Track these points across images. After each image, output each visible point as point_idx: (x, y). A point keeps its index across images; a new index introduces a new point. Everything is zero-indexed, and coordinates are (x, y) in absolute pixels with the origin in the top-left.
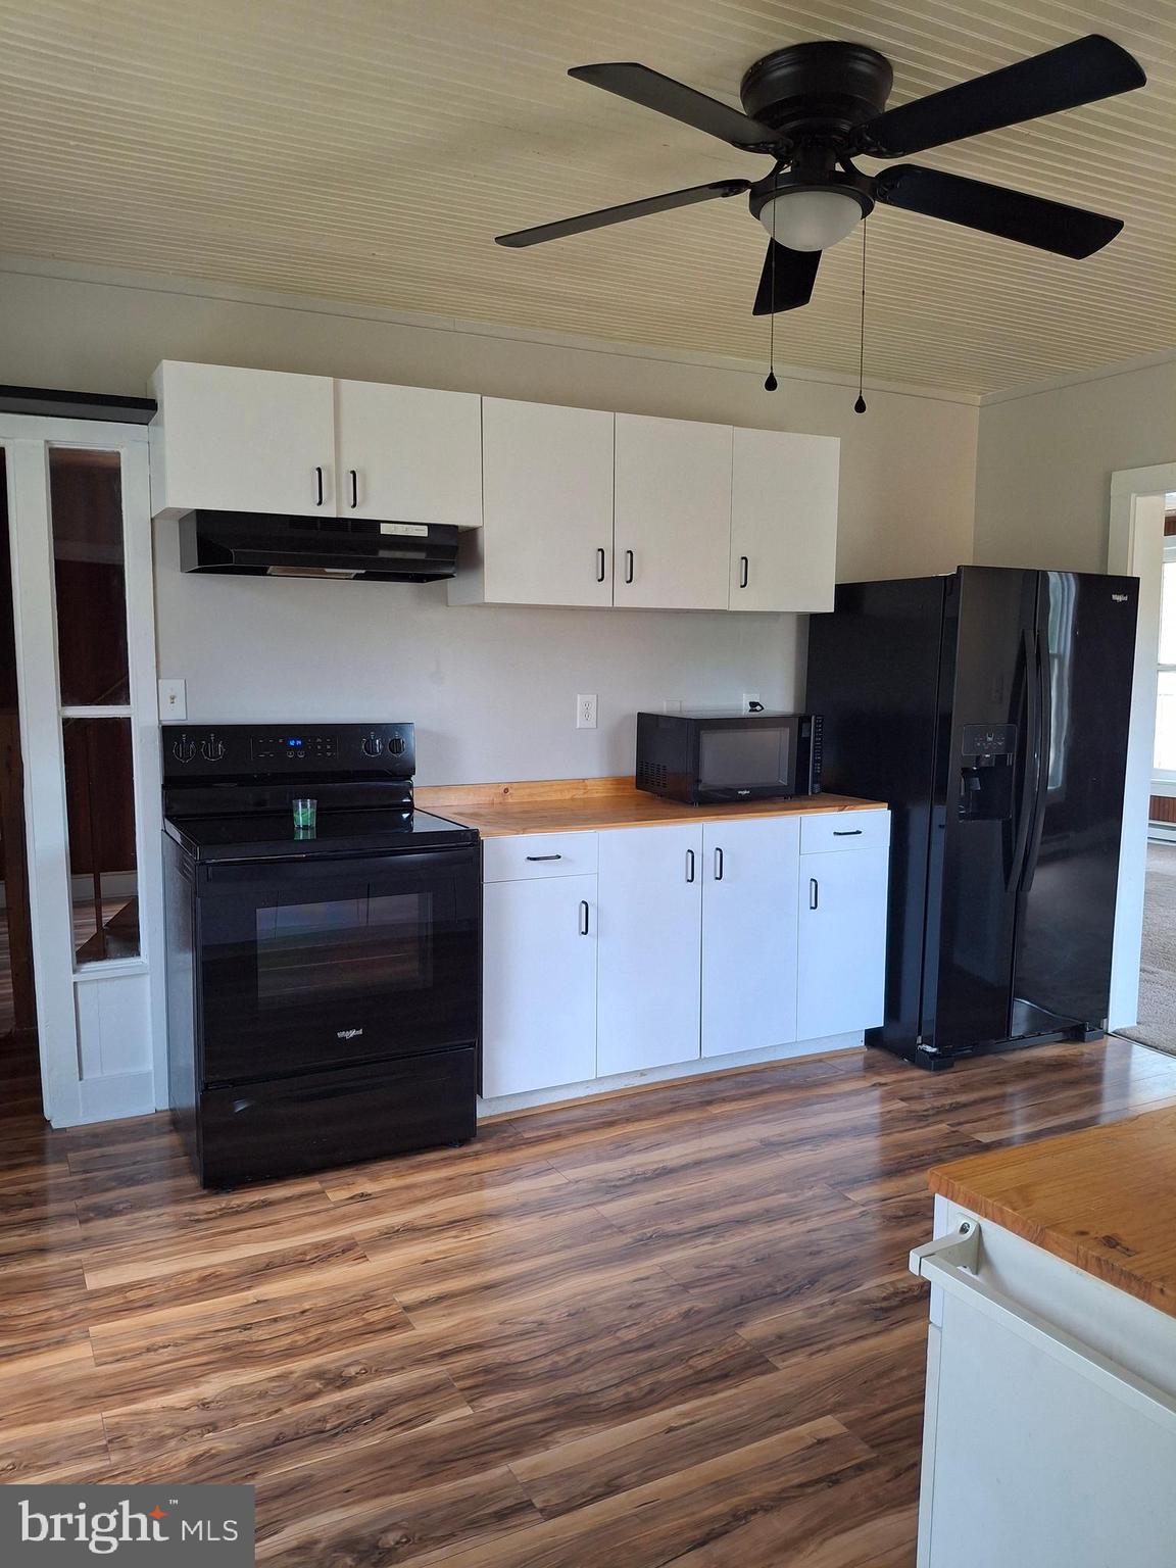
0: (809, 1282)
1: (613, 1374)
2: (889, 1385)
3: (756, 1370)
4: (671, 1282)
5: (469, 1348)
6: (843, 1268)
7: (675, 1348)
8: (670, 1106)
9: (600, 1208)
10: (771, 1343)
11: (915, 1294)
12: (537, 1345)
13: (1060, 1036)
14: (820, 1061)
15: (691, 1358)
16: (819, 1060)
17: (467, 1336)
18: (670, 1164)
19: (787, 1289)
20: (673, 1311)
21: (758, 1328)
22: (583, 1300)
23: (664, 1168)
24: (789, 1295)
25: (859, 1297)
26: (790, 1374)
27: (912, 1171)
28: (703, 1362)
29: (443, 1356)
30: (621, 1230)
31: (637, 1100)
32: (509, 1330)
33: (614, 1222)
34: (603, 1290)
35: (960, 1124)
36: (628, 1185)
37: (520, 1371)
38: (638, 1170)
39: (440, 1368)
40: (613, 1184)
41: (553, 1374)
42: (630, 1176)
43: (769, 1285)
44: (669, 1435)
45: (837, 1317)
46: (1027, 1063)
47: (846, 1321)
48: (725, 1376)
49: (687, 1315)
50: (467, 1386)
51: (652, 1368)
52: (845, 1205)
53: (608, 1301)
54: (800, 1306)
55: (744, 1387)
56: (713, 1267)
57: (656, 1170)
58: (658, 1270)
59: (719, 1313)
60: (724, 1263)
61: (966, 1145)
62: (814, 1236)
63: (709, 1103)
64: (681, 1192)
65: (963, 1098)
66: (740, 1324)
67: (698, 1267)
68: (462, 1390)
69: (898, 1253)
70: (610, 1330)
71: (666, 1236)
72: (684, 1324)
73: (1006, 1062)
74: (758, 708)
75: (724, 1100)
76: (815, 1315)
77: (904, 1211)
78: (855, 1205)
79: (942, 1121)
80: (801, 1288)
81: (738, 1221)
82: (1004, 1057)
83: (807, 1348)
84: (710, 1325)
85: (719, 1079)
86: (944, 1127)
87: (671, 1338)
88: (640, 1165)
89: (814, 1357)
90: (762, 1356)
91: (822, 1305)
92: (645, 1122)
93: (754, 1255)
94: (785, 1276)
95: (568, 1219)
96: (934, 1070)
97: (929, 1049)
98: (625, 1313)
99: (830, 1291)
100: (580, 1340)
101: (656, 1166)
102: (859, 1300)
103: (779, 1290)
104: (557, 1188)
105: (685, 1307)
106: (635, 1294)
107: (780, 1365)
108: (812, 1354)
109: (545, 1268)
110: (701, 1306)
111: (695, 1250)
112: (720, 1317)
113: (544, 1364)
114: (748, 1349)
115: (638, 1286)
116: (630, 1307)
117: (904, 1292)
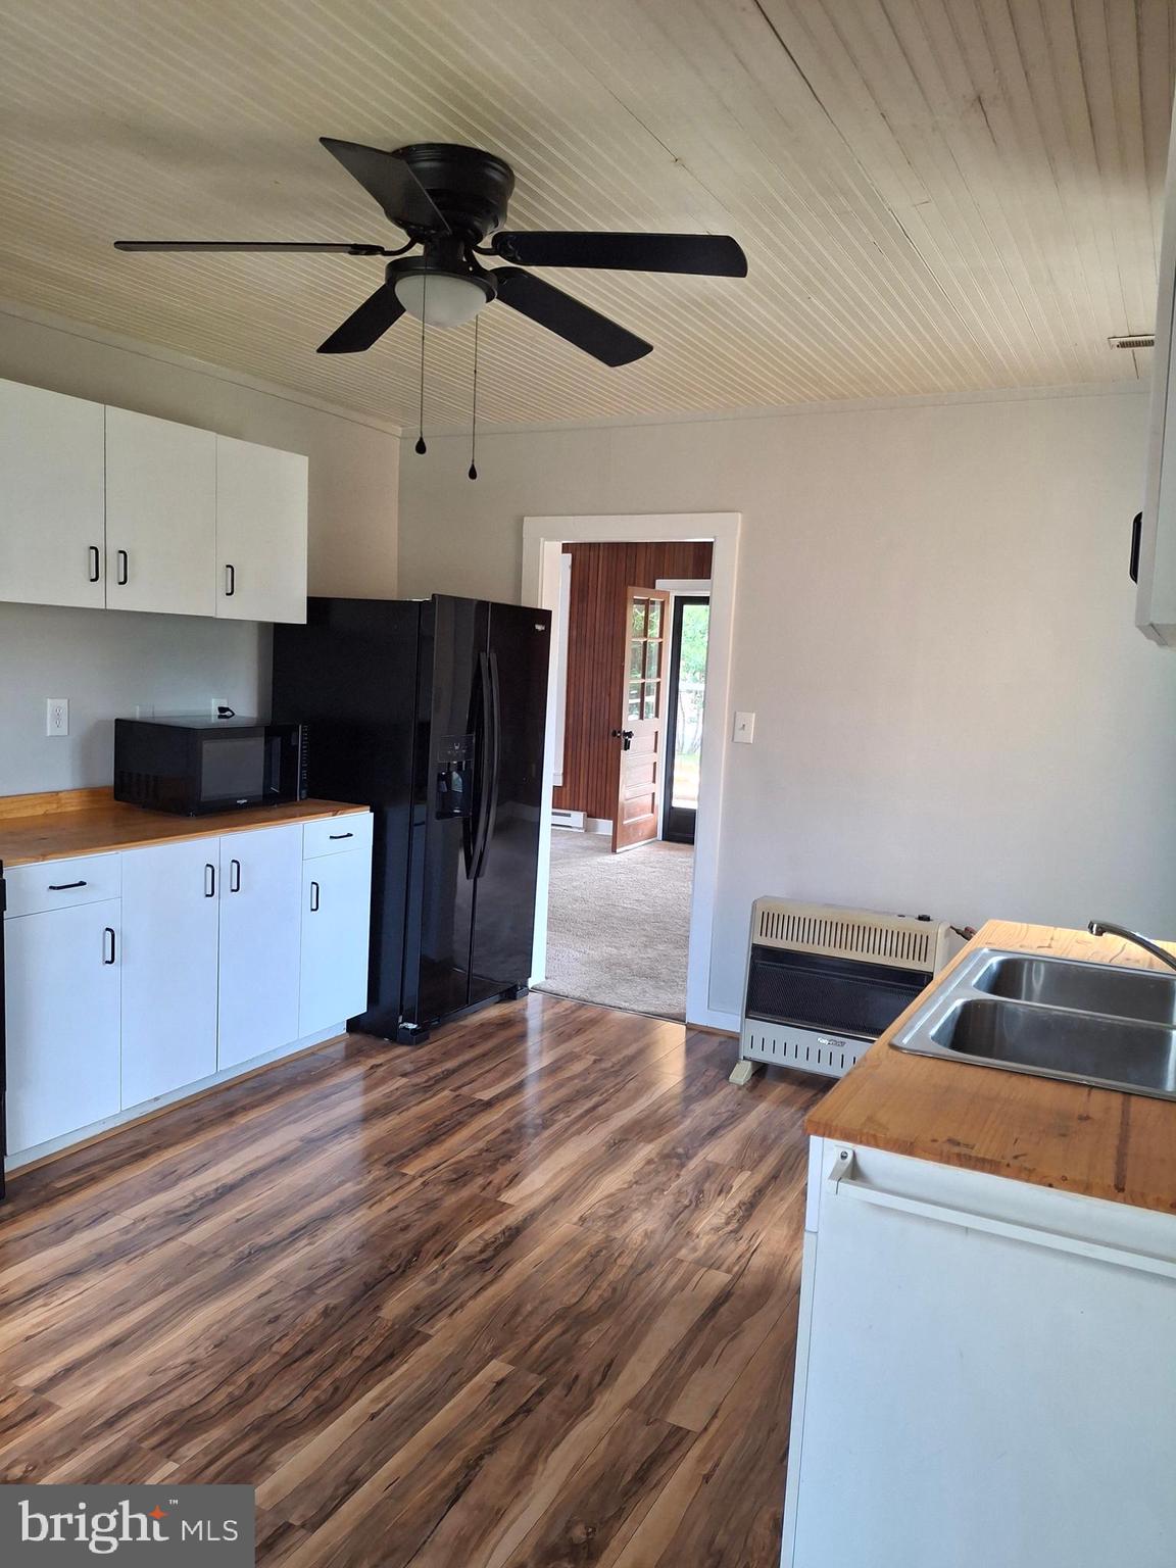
0: (415, 1255)
1: (293, 1387)
2: (523, 1320)
3: (412, 1343)
4: (293, 1290)
5: (133, 1408)
6: (434, 1235)
7: (331, 1348)
8: (194, 1126)
9: (182, 1239)
10: (413, 1316)
11: (502, 1241)
12: (202, 1382)
13: (497, 998)
14: (313, 1054)
15: (353, 1349)
16: (312, 1052)
17: (124, 1396)
18: (230, 1180)
19: (399, 1266)
20: (312, 1315)
21: (394, 1307)
22: (220, 1329)
23: (224, 1186)
24: (404, 1271)
25: (460, 1256)
26: (443, 1337)
27: (443, 1137)
28: (366, 1350)
29: (110, 1424)
30: (216, 1254)
31: (156, 1126)
32: (163, 1379)
33: (205, 1249)
34: (235, 1313)
35: (460, 1087)
36: (197, 1211)
37: (201, 1411)
38: (199, 1194)
39: (119, 1435)
40: (181, 1213)
41: (235, 1404)
42: (194, 1201)
43: (382, 1267)
44: (375, 1420)
45: (453, 1278)
46: (482, 1025)
47: (462, 1280)
48: (391, 1356)
49: (326, 1313)
50: (155, 1443)
51: (324, 1369)
52: (406, 1180)
53: (248, 1321)
54: (418, 1278)
55: (412, 1360)
56: (324, 1264)
57: (217, 1189)
58: (272, 1283)
59: (353, 1304)
60: (330, 1259)
61: (472, 1105)
62: (394, 1214)
63: (232, 1114)
64: (254, 1204)
65: (450, 1065)
66: (378, 1308)
67: (310, 1269)
68: (153, 1449)
69: (470, 1210)
70: (263, 1348)
71: (262, 1249)
72: (329, 1321)
73: (466, 1027)
74: (228, 713)
75: (245, 1109)
76: (434, 1282)
77: (455, 1173)
78: (414, 1178)
79: (443, 1089)
80: (410, 1261)
81: (323, 1218)
82: (462, 1023)
83: (445, 1311)
84: (353, 1317)
85: (228, 1089)
86: (446, 1092)
87: (325, 1338)
88: (200, 1188)
89: (455, 1315)
90: (411, 1329)
91: (436, 1271)
92: (179, 1147)
93: (353, 1245)
94: (391, 1255)
95: (155, 1258)
96: (417, 1043)
97: (411, 1026)
98: (268, 1330)
99: (436, 1257)
100: (240, 1366)
101: (214, 1186)
102: (463, 1258)
103: (393, 1269)
104: (126, 1231)
105: (321, 1306)
106: (267, 1309)
107: (431, 1332)
108: (452, 1314)
109: (161, 1311)
110: (335, 1302)
111: (298, 1256)
112: (356, 1308)
113: (221, 1397)
114: (397, 1327)
115: (265, 1301)
116: (270, 1322)
117: (493, 1242)
